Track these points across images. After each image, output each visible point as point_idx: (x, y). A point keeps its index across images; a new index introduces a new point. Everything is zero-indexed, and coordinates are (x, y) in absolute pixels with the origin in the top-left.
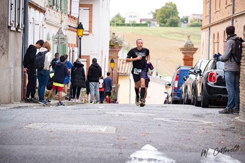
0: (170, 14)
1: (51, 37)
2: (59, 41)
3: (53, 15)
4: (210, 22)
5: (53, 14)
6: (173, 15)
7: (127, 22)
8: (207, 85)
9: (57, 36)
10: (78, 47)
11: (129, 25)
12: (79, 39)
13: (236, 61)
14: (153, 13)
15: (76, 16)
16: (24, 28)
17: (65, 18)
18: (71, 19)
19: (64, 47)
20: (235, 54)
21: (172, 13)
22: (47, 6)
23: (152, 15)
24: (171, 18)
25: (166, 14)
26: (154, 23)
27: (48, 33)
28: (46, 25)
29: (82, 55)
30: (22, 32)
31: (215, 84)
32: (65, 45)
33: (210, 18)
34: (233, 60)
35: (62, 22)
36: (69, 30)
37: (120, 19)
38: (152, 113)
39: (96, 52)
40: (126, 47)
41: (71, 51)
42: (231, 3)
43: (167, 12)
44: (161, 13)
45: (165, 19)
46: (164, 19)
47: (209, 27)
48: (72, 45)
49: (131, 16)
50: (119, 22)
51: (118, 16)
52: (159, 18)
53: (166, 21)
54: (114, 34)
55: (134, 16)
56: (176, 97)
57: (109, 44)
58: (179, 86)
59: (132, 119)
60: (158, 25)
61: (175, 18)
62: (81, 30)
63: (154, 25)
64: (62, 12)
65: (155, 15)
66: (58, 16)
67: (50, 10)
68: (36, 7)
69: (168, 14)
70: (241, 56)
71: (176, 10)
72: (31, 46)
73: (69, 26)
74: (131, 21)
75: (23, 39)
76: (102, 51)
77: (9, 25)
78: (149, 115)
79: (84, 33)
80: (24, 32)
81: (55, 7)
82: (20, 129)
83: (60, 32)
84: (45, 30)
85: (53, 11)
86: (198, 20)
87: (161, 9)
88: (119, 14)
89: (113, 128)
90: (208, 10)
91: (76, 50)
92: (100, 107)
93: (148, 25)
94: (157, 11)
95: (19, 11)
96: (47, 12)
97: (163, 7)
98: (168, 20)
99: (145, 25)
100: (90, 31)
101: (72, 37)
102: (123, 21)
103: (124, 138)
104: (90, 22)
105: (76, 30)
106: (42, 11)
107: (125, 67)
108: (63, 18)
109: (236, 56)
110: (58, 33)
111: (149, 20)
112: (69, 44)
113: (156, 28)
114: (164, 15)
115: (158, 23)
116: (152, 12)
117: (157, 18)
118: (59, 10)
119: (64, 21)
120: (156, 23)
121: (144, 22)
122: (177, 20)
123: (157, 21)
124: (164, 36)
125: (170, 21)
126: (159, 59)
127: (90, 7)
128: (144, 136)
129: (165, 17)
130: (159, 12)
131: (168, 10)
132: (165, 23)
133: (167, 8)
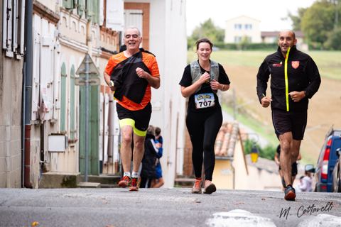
0: (333, 20)
1: (68, 72)
2: (85, 79)
3: (72, 27)
5: (72, 25)
7: (229, 40)
9: (81, 70)
11: (233, 47)
14: (293, 18)
15: (116, 29)
17: (95, 32)
18: (105, 33)
19: (94, 93)
22: (61, 9)
24: (337, 30)
27: (64, 65)
28: (60, 48)
30: (22, 59)
32: (97, 86)
35: (88, 40)
36: (102, 57)
37: (213, 33)
40: (228, 100)
41: (107, 101)
43: (326, 15)
44: (312, 17)
45: (323, 33)
46: (319, 31)
48: (108, 89)
49: (240, 26)
51: (208, 25)
52: (306, 29)
53: (326, 38)
55: (246, 26)
60: (305, 47)
64: (89, 21)
65: (297, 22)
66: (81, 29)
67: (67, 17)
68: (44, 13)
69: (329, 19)
73: (103, 49)
74: (240, 38)
75: (23, 73)
76: (171, 103)
77: (5, 47)
80: (25, 60)
81: (75, 11)
83: (87, 62)
84: (58, 57)
85: (72, 20)
87: (312, 9)
88: (210, 21)
94: (302, 12)
96: (61, 21)
98: (329, 34)
102: (221, 38)
106: (53, 19)
107: (222, 141)
108: (90, 33)
110: (84, 63)
112: (102, 87)
115: (304, 42)
116: (290, 15)
117: (303, 29)
118: (83, 17)
119: (93, 39)
120: (300, 41)
121: (270, 40)
123: (304, 38)
125: (336, 37)
127: (145, 8)
129: (322, 26)
130: (307, 16)
131: (329, 9)
132: (322, 42)
133: (327, 4)
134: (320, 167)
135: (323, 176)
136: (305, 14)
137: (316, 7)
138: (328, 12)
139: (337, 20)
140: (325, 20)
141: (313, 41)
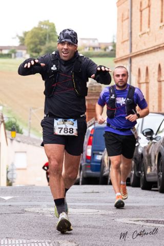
0: (45, 39)
4: (131, 51)
6: (50, 40)
14: (20, 38)
21: (50, 36)
23: (19, 40)
24: (47, 44)
25: (41, 39)
26: (22, 53)
33: (131, 44)
43: (41, 35)
44: (32, 37)
45: (39, 47)
46: (36, 46)
47: (130, 59)
52: (28, 44)
53: (41, 50)
56: (89, 172)
58: (93, 154)
60: (28, 56)
61: (53, 44)
63: (22, 56)
65: (22, 40)
69: (43, 38)
71: (55, 32)
86: (89, 47)
87: (32, 31)
90: (127, 31)
93: (13, 55)
94: (25, 34)
97: (35, 28)
98: (43, 47)
99: (8, 56)
111: (13, 48)
114: (37, 40)
115: (27, 53)
116: (17, 36)
117: (26, 44)
120: (24, 52)
121: (5, 52)
123: (27, 50)
125: (47, 49)
126: (34, 108)
129: (38, 43)
130: (29, 36)
131: (43, 32)
132: (38, 53)
133: (41, 29)
136: (27, 35)
137: (35, 30)
138: (42, 34)
139: (47, 39)
140: (40, 39)
141: (33, 52)
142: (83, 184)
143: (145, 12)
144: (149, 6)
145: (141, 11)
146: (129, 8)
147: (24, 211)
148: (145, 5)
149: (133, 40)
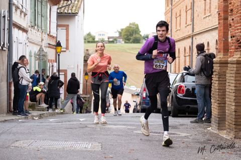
1: (33, 54)
2: (40, 58)
3: (34, 35)
5: (35, 33)
6: (135, 33)
7: (97, 39)
8: (177, 97)
9: (38, 54)
10: (56, 62)
12: (58, 55)
13: (206, 76)
14: (119, 32)
15: (55, 35)
16: (9, 46)
17: (45, 37)
18: (50, 37)
19: (45, 63)
20: (205, 69)
21: (135, 31)
22: (29, 26)
24: (134, 36)
27: (31, 51)
28: (28, 44)
29: (60, 69)
30: (7, 50)
31: (184, 96)
32: (46, 61)
34: (202, 74)
35: (42, 40)
36: (49, 47)
37: (91, 37)
38: (131, 125)
39: (72, 66)
41: (51, 66)
42: (191, 23)
43: (130, 31)
44: (126, 32)
46: (128, 37)
48: (51, 60)
49: (101, 35)
50: (90, 39)
51: (89, 34)
52: (123, 36)
53: (131, 39)
54: (87, 50)
55: (103, 35)
56: (145, 106)
57: (83, 59)
59: (114, 133)
60: (123, 42)
61: (137, 36)
62: (60, 48)
63: (120, 42)
64: (43, 32)
65: (120, 33)
66: (39, 35)
67: (32, 30)
68: (19, 28)
69: (132, 32)
70: (212, 72)
71: (139, 29)
72: (15, 63)
73: (49, 44)
74: (100, 39)
75: (8, 56)
76: (78, 66)
78: (129, 127)
79: (62, 50)
80: (9, 50)
81: (36, 27)
82: (7, 148)
83: (41, 50)
84: (27, 48)
85: (35, 31)
87: (126, 29)
89: (98, 144)
91: (55, 64)
92: (81, 120)
93: (115, 42)
94: (122, 30)
95: (4, 31)
96: (29, 31)
97: (128, 27)
98: (131, 37)
99: (113, 42)
100: (67, 48)
101: (51, 54)
102: (94, 39)
103: (111, 156)
104: (67, 40)
105: (55, 47)
106: (25, 30)
108: (43, 37)
109: (206, 71)
110: (39, 50)
111: (115, 38)
112: (49, 60)
113: (122, 44)
114: (129, 33)
115: (123, 40)
118: (40, 30)
120: (121, 40)
121: (111, 40)
122: (139, 37)
124: (128, 51)
125: (134, 39)
127: (67, 27)
128: (130, 152)
129: (129, 35)
130: (124, 31)
131: (132, 29)
132: (129, 40)
133: (130, 27)
134: (142, 94)
135: (144, 98)
141: (126, 40)
142: (141, 112)
143: (178, 18)
144: (180, 15)
145: (176, 18)
146: (170, 16)
147: (86, 127)
148: (178, 15)
149: (173, 34)
